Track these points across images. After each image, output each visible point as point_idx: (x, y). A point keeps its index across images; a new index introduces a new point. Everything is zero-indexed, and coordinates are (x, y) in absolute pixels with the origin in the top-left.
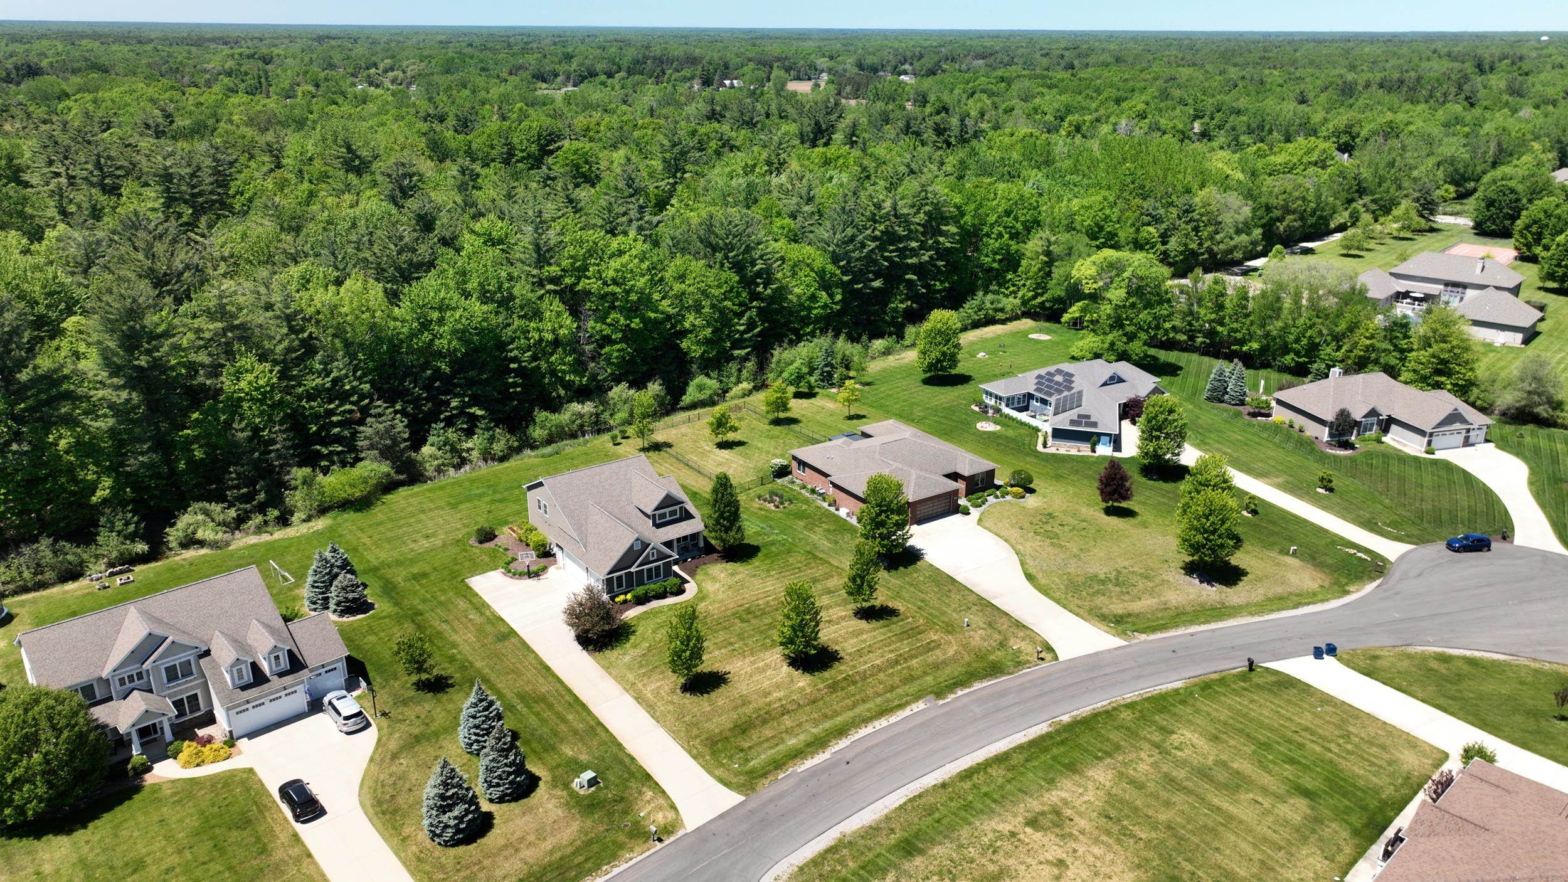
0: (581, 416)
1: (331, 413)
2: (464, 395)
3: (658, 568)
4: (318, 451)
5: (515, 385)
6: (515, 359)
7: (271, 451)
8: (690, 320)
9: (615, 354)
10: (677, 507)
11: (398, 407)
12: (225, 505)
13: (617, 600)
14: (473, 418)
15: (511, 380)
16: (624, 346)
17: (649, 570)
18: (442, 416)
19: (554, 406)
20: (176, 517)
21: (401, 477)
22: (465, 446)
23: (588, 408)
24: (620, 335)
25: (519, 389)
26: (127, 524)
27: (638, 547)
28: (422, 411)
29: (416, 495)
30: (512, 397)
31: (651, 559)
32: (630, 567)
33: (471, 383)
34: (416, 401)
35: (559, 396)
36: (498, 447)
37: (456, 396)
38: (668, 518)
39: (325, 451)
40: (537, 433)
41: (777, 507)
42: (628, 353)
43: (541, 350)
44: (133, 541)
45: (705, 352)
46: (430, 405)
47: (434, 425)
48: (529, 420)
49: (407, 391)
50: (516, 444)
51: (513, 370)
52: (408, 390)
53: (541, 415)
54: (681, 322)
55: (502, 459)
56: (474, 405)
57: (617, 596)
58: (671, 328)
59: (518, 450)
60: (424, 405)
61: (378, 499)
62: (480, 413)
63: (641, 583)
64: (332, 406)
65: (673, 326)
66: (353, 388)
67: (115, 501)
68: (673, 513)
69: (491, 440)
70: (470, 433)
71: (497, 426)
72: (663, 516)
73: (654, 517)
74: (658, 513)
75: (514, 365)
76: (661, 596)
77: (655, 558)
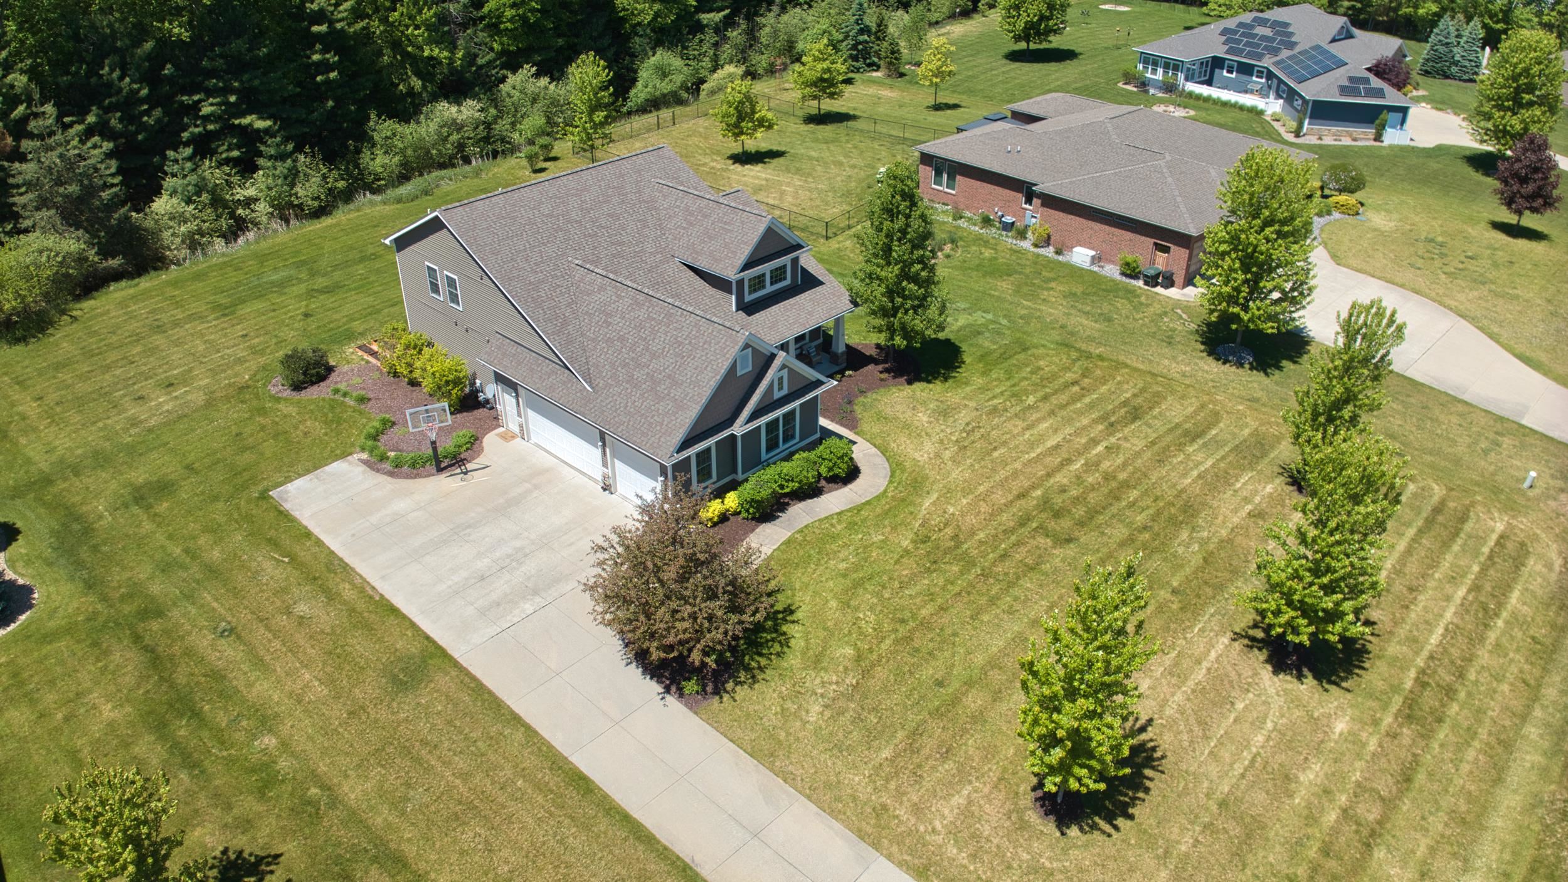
0: (459, 127)
2: (227, 90)
3: (789, 419)
5: (325, 67)
10: (786, 260)
11: (91, 119)
13: (707, 514)
14: (251, 139)
15: (316, 57)
17: (772, 427)
18: (185, 135)
19: (405, 110)
21: (115, 263)
22: (241, 194)
23: (469, 111)
25: (333, 75)
27: (746, 369)
28: (143, 127)
29: (146, 294)
30: (319, 93)
31: (777, 395)
32: (730, 422)
33: (237, 66)
34: (128, 105)
35: (411, 92)
36: (307, 191)
37: (209, 93)
38: (769, 289)
40: (378, 162)
46: (158, 113)
47: (171, 154)
48: (363, 137)
49: (108, 88)
50: (341, 184)
51: (319, 37)
52: (109, 85)
53: (383, 128)
55: (319, 213)
56: (249, 111)
57: (703, 504)
59: (347, 196)
60: (147, 113)
61: (63, 312)
62: (261, 124)
63: (754, 463)
68: (778, 275)
69: (292, 177)
70: (247, 167)
71: (299, 149)
72: (760, 282)
73: (740, 285)
74: (748, 275)
75: (320, 29)
76: (814, 488)
77: (785, 391)
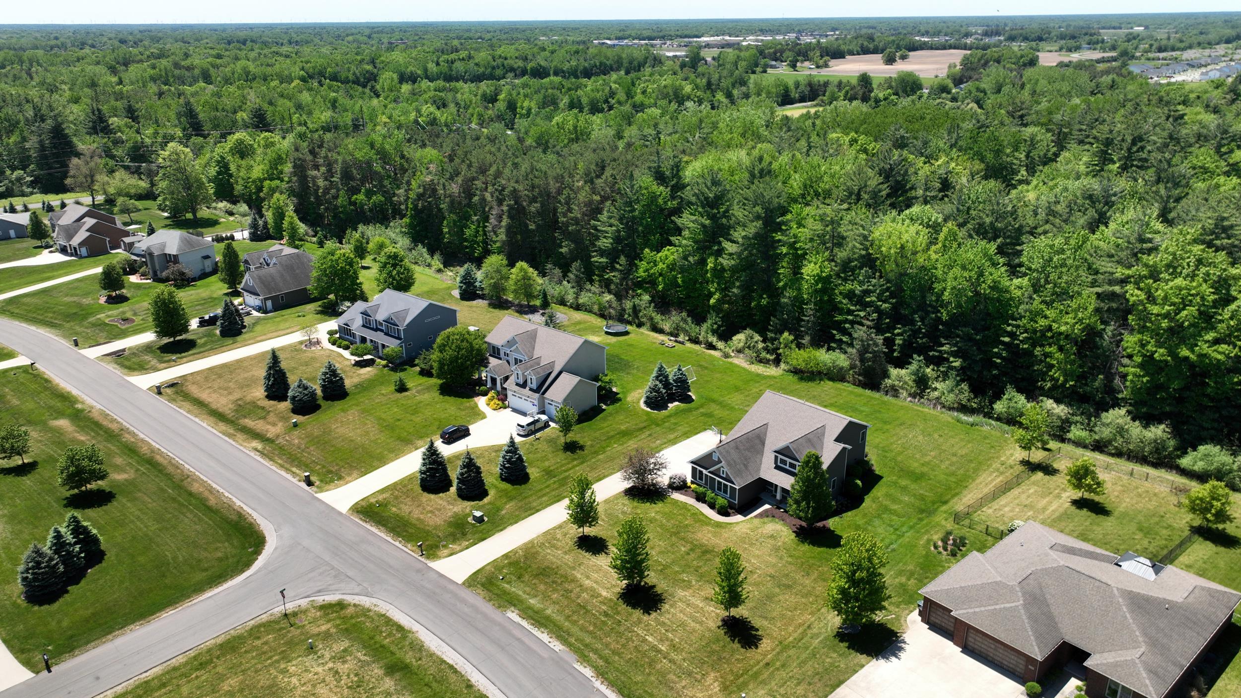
1: (851, 312)
2: (957, 345)
3: (726, 487)
4: (834, 335)
5: (999, 355)
6: (1012, 335)
7: (804, 321)
9: (1132, 377)
10: (796, 463)
12: (761, 339)
15: (996, 350)
17: (719, 483)
18: (928, 353)
19: (1032, 392)
20: (737, 334)
22: (936, 385)
23: (1060, 410)
24: (1141, 359)
25: (1000, 361)
26: (716, 323)
28: (916, 342)
30: (996, 366)
32: (706, 469)
33: (969, 338)
34: (916, 333)
35: (1042, 388)
37: (950, 342)
38: (787, 467)
39: (837, 337)
40: (999, 407)
42: (1144, 383)
43: (1040, 337)
46: (925, 340)
47: (915, 356)
48: (1000, 392)
49: (912, 322)
50: (975, 405)
51: (1003, 343)
55: (948, 409)
56: (958, 358)
57: (694, 484)
59: (972, 411)
60: (922, 338)
61: (821, 380)
62: (957, 364)
63: (713, 489)
64: (853, 308)
66: (871, 302)
67: (717, 309)
68: (791, 465)
70: (945, 376)
71: (964, 381)
72: (784, 462)
73: (776, 457)
74: (780, 456)
75: (1007, 339)
76: (712, 506)
77: (724, 476)
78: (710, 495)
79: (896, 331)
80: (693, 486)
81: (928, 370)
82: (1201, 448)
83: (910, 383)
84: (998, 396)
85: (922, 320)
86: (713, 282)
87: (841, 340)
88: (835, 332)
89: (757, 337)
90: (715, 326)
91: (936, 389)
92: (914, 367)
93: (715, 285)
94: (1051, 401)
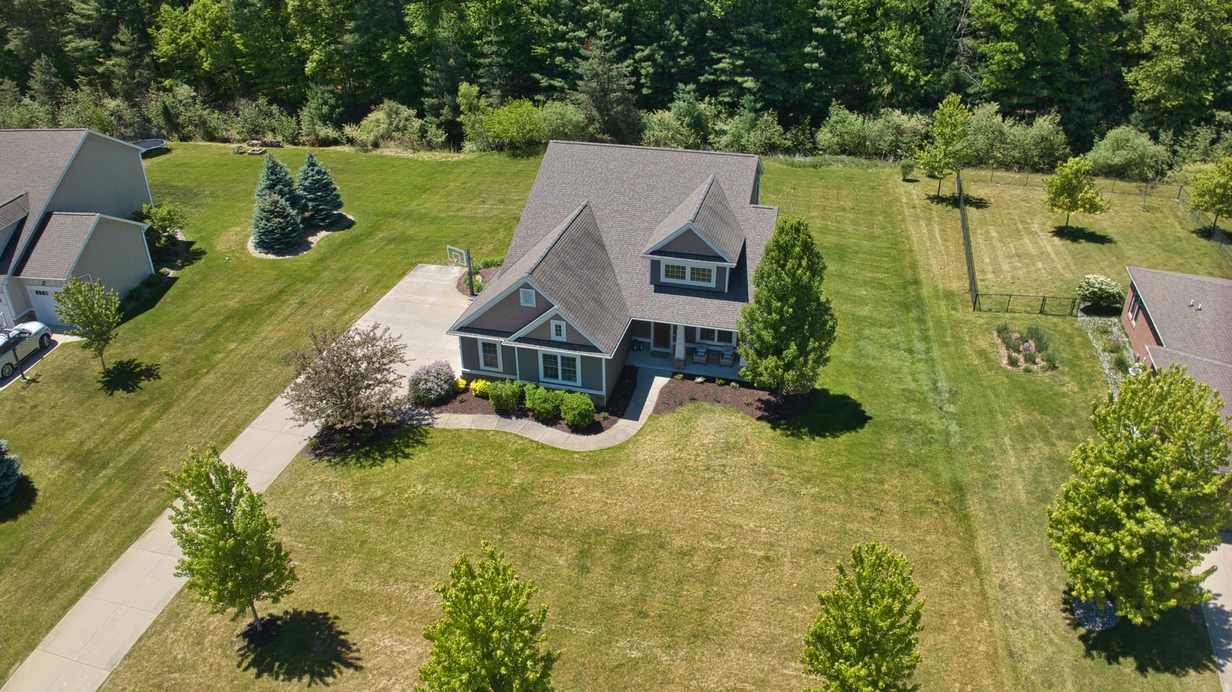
0: (899, 130)
1: (562, 37)
2: (740, 56)
3: (569, 362)
4: (537, 82)
5: (813, 58)
6: (827, 22)
7: (480, 66)
8: (1153, 34)
9: (998, 57)
10: (713, 265)
12: (413, 112)
13: (473, 385)
14: (742, 91)
15: (808, 49)
16: (1014, 46)
17: (550, 359)
19: (867, 107)
20: (371, 111)
22: (720, 126)
23: (915, 122)
24: (1012, 28)
25: (816, 65)
26: (325, 103)
27: (528, 301)
28: (677, 65)
30: (806, 76)
31: (554, 337)
32: (506, 334)
33: (755, 41)
34: (671, 51)
35: (879, 94)
37: (733, 55)
38: (688, 281)
39: (544, 82)
40: (824, 136)
41: (1013, 362)
42: (1019, 60)
44: (325, 124)
45: (1162, 96)
46: (689, 58)
47: (681, 86)
48: (820, 115)
49: (663, 35)
50: (789, 143)
51: (817, 36)
52: (666, 32)
53: (838, 112)
54: (1138, 39)
56: (748, 75)
57: (477, 378)
58: (1117, 43)
59: (786, 150)
60: (683, 57)
62: (750, 85)
63: (531, 376)
64: (562, 28)
65: (1122, 42)
67: (322, 75)
68: (697, 273)
70: (732, 109)
71: (766, 109)
72: (679, 272)
73: (655, 265)
74: (665, 260)
75: (820, 30)
76: (551, 418)
77: (563, 338)
78: (535, 395)
79: (638, 55)
80: (478, 385)
81: (702, 106)
82: (1112, 134)
83: (685, 131)
84: (818, 121)
85: (679, 27)
86: (303, 33)
87: (552, 88)
88: (537, 76)
89: (407, 112)
90: (325, 109)
91: (723, 132)
92: (679, 105)
93: (309, 36)
94: (898, 112)
